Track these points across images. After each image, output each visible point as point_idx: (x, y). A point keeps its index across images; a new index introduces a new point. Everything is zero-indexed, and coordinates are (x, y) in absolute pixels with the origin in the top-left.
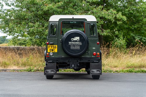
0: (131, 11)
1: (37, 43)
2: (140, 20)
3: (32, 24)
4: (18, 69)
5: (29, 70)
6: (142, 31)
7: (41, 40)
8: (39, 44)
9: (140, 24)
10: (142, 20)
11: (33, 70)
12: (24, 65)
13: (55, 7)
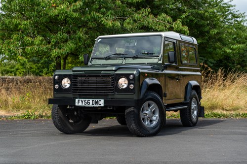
0: (191, 17)
1: (32, 70)
2: (206, 32)
3: (30, 40)
4: (6, 114)
5: (26, 117)
6: (209, 50)
7: (40, 65)
8: (37, 71)
9: (206, 37)
11: (32, 117)
12: (17, 107)
13: (69, 10)
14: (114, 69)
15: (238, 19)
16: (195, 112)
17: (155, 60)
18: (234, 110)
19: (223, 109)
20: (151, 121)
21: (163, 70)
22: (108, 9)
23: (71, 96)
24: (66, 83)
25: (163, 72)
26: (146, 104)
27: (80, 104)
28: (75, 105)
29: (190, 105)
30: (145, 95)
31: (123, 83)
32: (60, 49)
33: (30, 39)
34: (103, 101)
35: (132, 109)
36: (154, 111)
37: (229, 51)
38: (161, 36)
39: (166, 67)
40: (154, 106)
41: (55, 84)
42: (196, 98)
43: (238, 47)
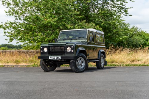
0: (105, 25)
4: (26, 65)
5: (34, 66)
6: (113, 38)
10: (113, 31)
11: (36, 66)
12: (31, 62)
13: (52, 21)
14: (65, 43)
15: (126, 26)
16: (103, 63)
17: (84, 40)
18: (122, 63)
19: (117, 62)
20: (81, 66)
21: (87, 44)
22: (69, 21)
23: (47, 55)
24: (46, 50)
25: (87, 45)
26: (79, 59)
27: (51, 59)
28: (49, 59)
29: (100, 60)
30: (78, 55)
31: (69, 49)
32: (49, 38)
33: (37, 34)
34: (60, 57)
35: (73, 60)
36: (83, 62)
37: (121, 39)
38: (87, 30)
39: (89, 43)
40: (83, 59)
41: (41, 50)
42: (103, 57)
43: (125, 37)
